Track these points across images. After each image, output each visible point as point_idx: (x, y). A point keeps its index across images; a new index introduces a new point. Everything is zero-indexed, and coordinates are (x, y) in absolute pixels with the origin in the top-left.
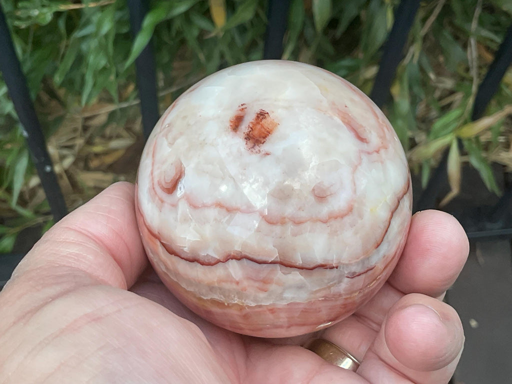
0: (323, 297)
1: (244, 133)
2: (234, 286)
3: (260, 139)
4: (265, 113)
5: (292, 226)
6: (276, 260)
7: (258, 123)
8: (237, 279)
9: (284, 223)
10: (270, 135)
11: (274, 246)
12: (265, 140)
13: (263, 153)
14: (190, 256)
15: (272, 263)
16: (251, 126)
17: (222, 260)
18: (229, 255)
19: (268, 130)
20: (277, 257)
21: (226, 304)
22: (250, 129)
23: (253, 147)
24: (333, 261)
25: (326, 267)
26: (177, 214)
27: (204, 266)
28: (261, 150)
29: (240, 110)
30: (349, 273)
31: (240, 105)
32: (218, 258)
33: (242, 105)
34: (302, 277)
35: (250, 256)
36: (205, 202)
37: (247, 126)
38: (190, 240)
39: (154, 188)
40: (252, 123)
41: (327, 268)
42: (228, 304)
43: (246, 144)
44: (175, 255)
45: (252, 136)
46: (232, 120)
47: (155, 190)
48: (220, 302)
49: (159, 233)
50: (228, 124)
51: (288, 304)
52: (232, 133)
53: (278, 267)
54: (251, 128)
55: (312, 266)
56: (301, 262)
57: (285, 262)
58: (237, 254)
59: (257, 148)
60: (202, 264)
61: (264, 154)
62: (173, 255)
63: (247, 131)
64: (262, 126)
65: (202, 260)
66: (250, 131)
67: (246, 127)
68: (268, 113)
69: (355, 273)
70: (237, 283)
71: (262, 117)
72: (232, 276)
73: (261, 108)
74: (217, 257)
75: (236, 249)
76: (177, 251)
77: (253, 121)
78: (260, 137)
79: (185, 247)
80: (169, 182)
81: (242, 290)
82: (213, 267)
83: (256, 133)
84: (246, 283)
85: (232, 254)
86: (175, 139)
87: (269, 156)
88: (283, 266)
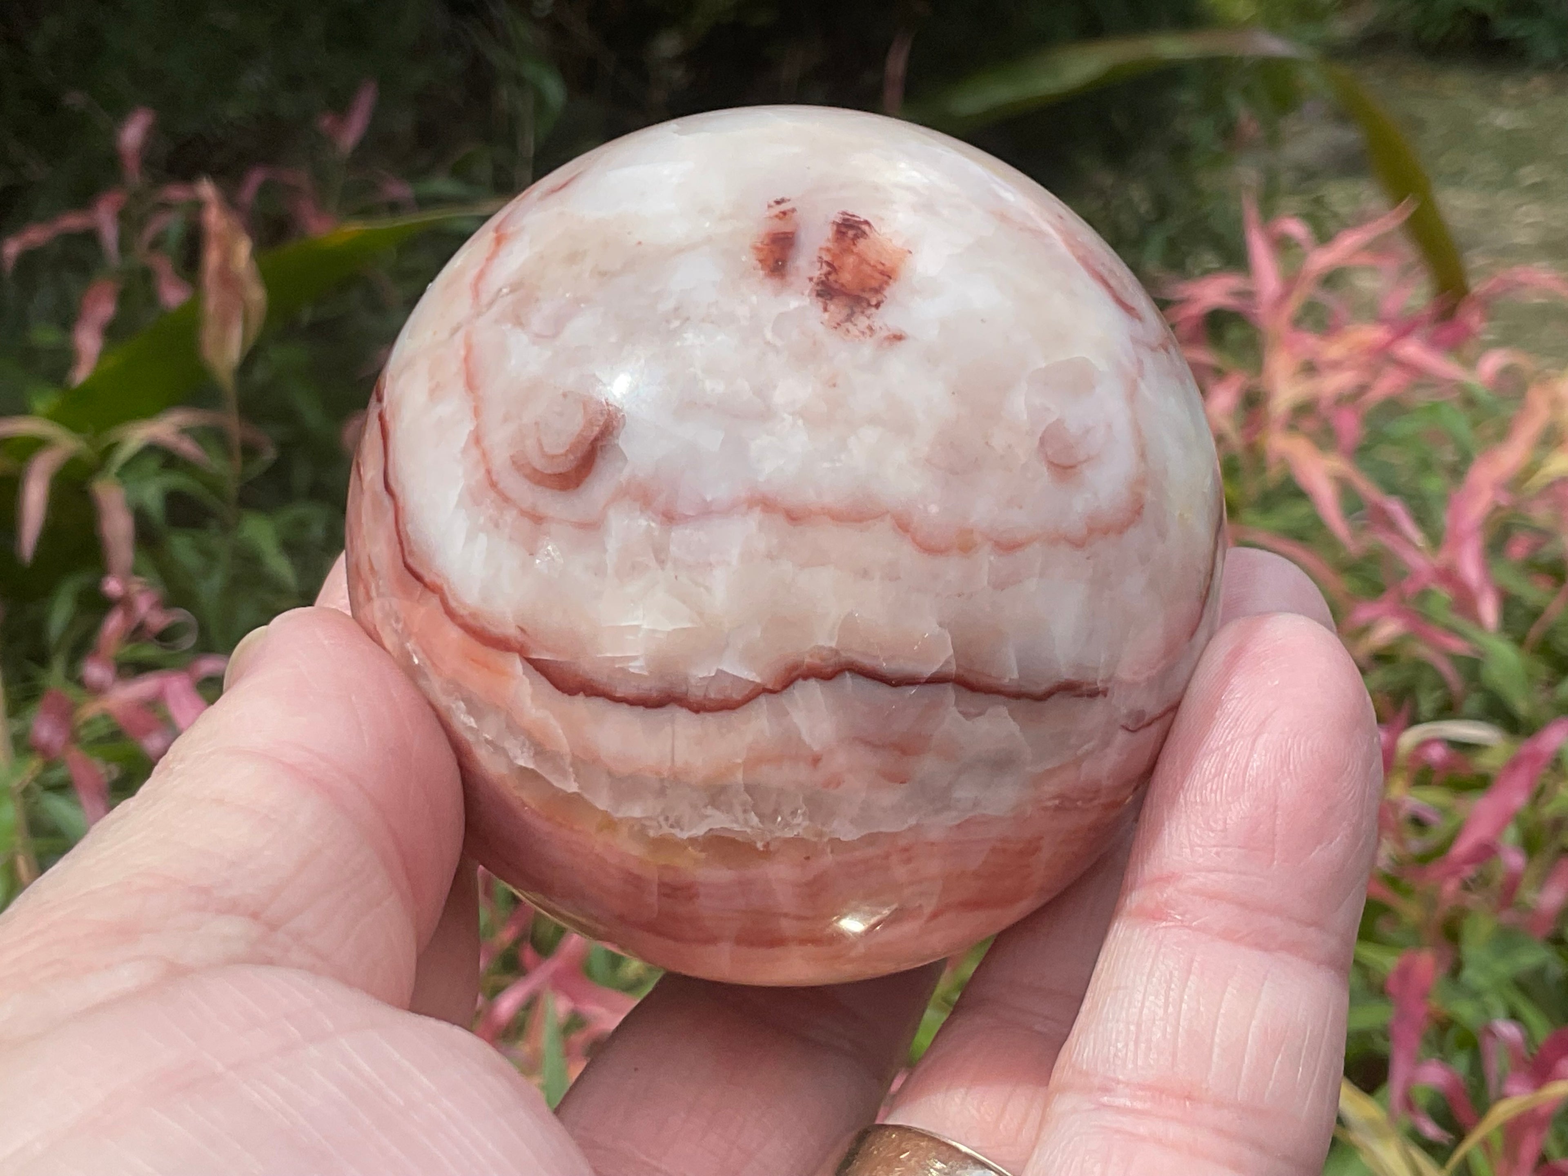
0: (1054, 798)
1: (811, 279)
2: (803, 773)
3: (866, 295)
4: (860, 222)
5: (992, 558)
6: (946, 670)
7: (847, 251)
8: (816, 748)
9: (971, 548)
10: (891, 282)
11: (941, 625)
12: (879, 297)
13: (884, 333)
14: (651, 687)
15: (936, 680)
16: (827, 258)
17: (770, 687)
18: (795, 667)
19: (880, 267)
20: (947, 662)
21: (760, 845)
22: (826, 268)
23: (849, 318)
24: (1096, 670)
25: (1078, 692)
26: (605, 551)
27: (703, 715)
28: (876, 325)
29: (777, 216)
30: (1129, 715)
31: (773, 204)
32: (758, 680)
33: (778, 203)
34: (1013, 726)
35: (867, 662)
36: (709, 498)
37: (815, 259)
38: (654, 631)
39: (493, 485)
40: (828, 250)
41: (1080, 696)
42: (767, 845)
43: (825, 310)
44: (588, 695)
45: (836, 286)
46: (759, 245)
47: (501, 486)
48: (740, 839)
49: (522, 630)
50: (749, 259)
51: (959, 826)
52: (771, 284)
53: (949, 693)
54: (829, 264)
55: (1044, 687)
56: (1015, 675)
57: (971, 678)
58: (823, 660)
59: (862, 322)
60: (699, 708)
61: (888, 338)
62: (581, 697)
63: (817, 273)
64: (862, 260)
65: (696, 693)
66: (829, 273)
67: (812, 263)
68: (867, 223)
69: (1140, 714)
70: (816, 760)
71: (851, 233)
72: (800, 739)
73: (843, 209)
74: (751, 675)
75: (821, 643)
76: (601, 678)
77: (830, 245)
78: (863, 290)
79: (635, 658)
80: (562, 451)
81: (827, 785)
82: (734, 717)
83: (846, 277)
84: (840, 760)
85: (808, 660)
86: (559, 323)
87: (903, 342)
88: (963, 690)
